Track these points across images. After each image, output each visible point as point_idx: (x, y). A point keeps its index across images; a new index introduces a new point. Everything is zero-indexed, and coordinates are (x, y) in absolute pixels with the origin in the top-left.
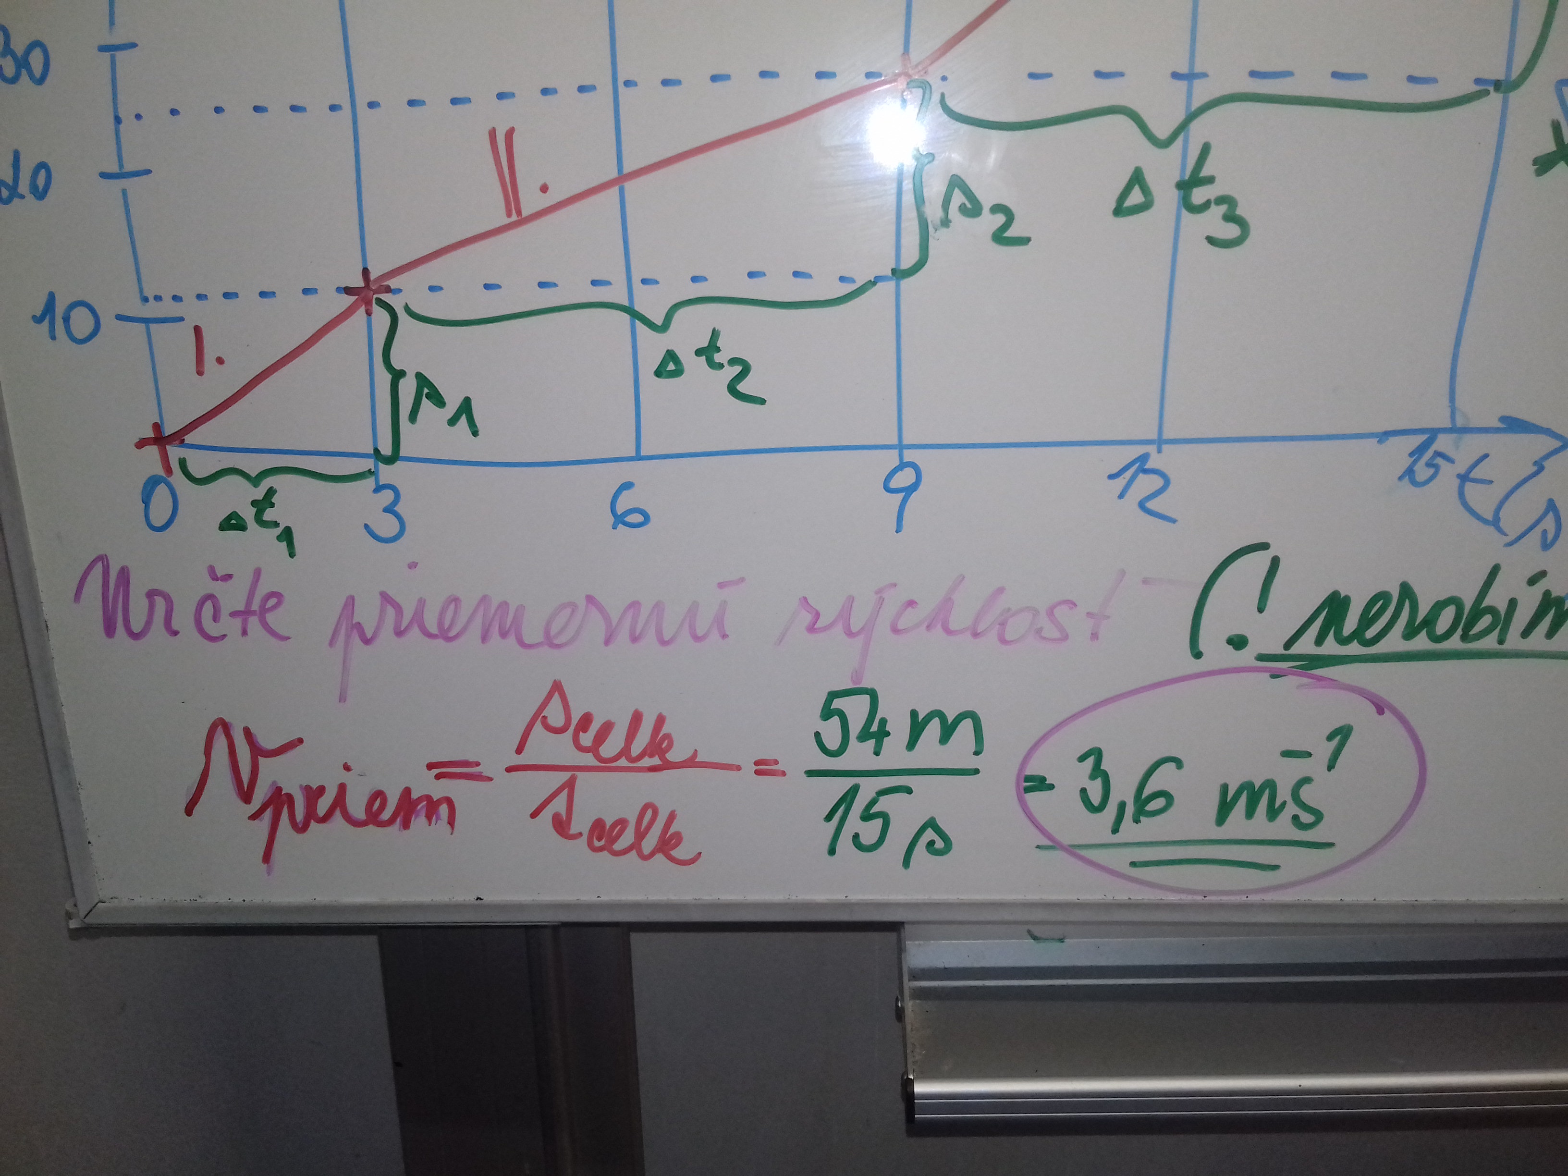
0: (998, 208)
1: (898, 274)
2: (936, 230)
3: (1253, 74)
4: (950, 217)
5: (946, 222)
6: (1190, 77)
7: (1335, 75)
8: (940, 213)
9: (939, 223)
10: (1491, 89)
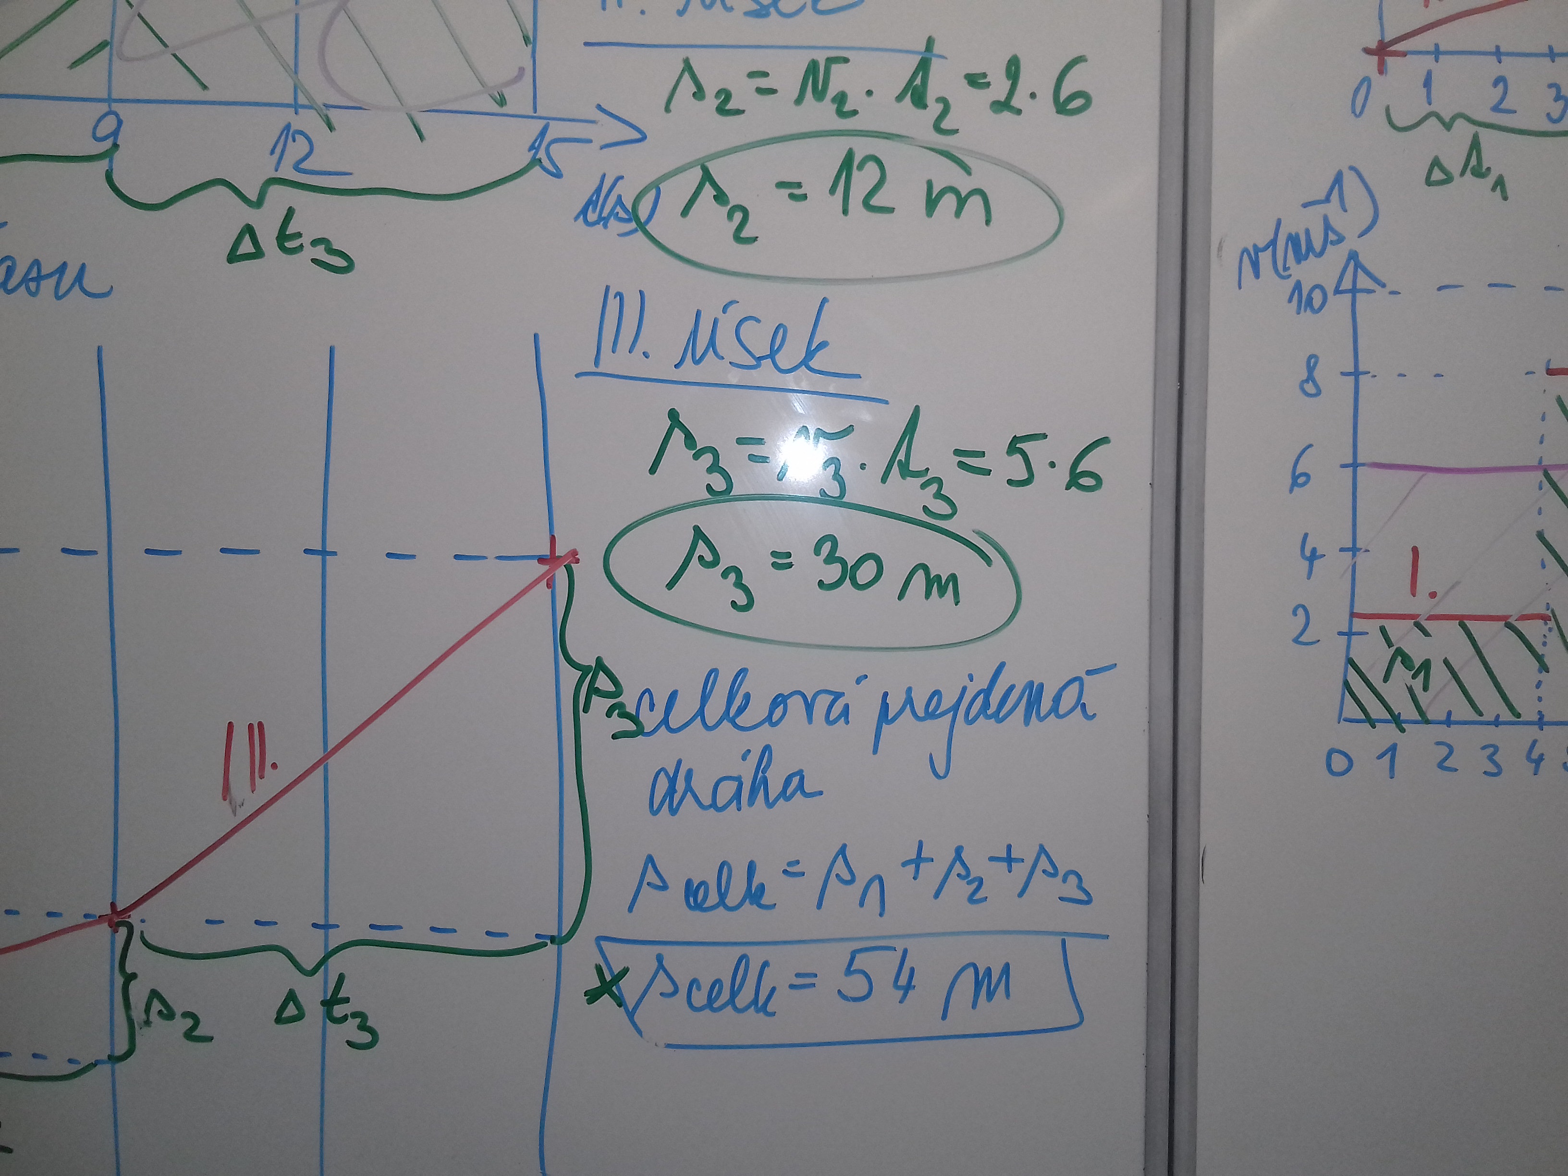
0: (186, 1015)
1: (114, 1059)
2: (141, 1028)
3: (372, 926)
4: (151, 1019)
5: (147, 1023)
6: (326, 927)
7: (433, 929)
8: (144, 1017)
9: (143, 1023)
10: (549, 942)
